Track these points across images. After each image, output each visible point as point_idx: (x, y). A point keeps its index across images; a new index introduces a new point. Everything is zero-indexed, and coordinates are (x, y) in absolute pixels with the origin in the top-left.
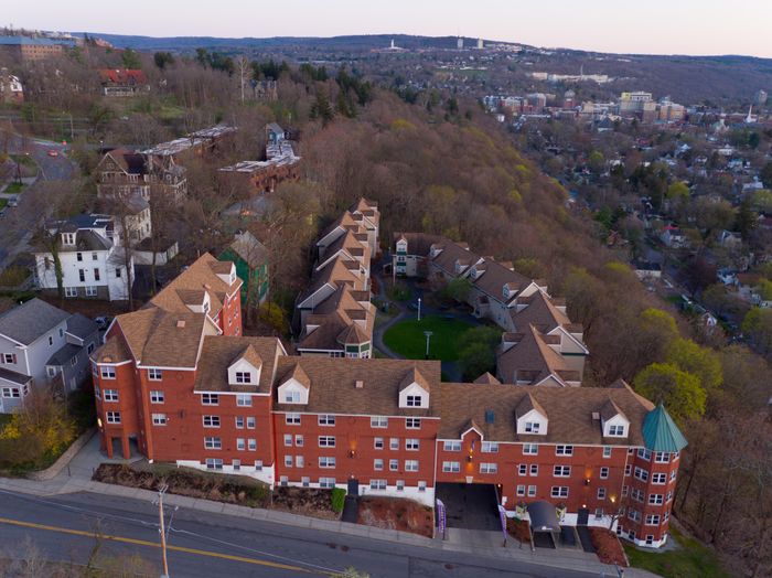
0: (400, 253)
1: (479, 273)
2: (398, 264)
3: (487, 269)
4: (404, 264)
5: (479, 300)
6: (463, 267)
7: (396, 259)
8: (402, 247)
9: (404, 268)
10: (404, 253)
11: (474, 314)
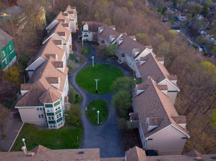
0: (85, 31)
1: (120, 42)
2: (85, 36)
3: (124, 40)
4: (87, 36)
5: (120, 55)
6: (113, 39)
7: (84, 34)
8: (86, 28)
9: (87, 37)
10: (87, 31)
11: (118, 61)
